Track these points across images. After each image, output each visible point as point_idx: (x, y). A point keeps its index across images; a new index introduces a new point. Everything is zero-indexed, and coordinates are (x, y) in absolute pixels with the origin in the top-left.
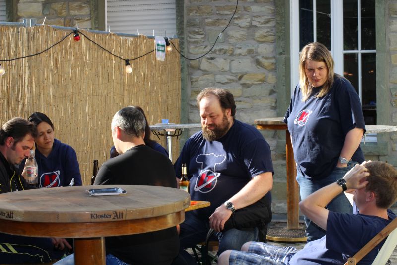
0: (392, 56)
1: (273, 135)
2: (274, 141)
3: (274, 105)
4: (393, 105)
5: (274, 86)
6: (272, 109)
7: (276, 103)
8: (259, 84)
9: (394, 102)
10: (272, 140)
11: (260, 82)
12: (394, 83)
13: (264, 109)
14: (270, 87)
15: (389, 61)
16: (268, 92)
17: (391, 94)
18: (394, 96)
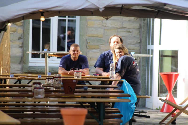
0: (88, 22)
1: (19, 62)
2: (20, 65)
3: (21, 45)
4: (88, 48)
5: (21, 35)
6: (19, 48)
7: (22, 44)
8: (12, 33)
9: (88, 46)
10: (18, 65)
11: (13, 32)
12: (89, 36)
13: (15, 48)
14: (19, 36)
15: (86, 25)
16: (17, 38)
17: (87, 42)
18: (88, 43)
